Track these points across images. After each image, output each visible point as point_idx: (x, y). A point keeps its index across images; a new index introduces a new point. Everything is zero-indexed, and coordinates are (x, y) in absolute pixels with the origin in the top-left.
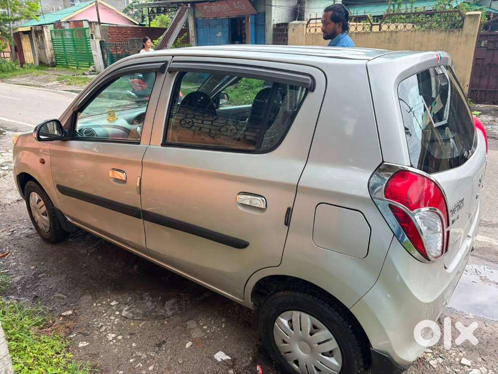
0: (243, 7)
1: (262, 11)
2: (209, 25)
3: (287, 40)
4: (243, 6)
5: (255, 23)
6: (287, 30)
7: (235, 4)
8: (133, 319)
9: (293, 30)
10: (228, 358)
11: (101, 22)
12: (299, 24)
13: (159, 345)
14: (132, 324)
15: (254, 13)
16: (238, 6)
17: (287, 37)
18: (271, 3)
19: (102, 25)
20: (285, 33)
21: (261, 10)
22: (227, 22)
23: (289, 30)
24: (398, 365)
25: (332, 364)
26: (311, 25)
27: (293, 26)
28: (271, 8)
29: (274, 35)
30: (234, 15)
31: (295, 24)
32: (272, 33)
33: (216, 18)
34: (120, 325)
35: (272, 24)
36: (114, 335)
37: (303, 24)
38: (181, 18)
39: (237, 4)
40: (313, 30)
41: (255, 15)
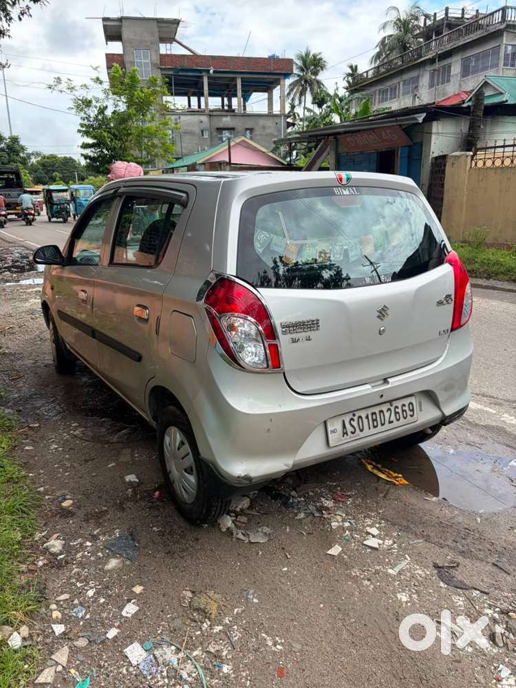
0: (394, 137)
1: (420, 141)
2: (354, 162)
3: (444, 179)
4: (393, 135)
5: (409, 157)
6: (445, 165)
7: (384, 134)
8: (81, 438)
9: (453, 164)
10: (137, 480)
11: (232, 162)
12: (461, 156)
13: (86, 461)
14: (78, 442)
15: (409, 144)
16: (387, 135)
17: (445, 174)
18: (431, 130)
19: (233, 166)
20: (443, 168)
21: (417, 140)
22: (374, 157)
23: (447, 164)
24: (224, 478)
25: (190, 481)
26: (478, 157)
27: (453, 159)
28: (431, 137)
29: (432, 172)
30: (383, 147)
31: (455, 156)
32: (429, 169)
33: (362, 153)
34: (67, 440)
35: (431, 157)
36: (56, 446)
37: (467, 156)
38: (322, 154)
39: (386, 133)
40: (480, 164)
41: (410, 146)
